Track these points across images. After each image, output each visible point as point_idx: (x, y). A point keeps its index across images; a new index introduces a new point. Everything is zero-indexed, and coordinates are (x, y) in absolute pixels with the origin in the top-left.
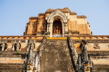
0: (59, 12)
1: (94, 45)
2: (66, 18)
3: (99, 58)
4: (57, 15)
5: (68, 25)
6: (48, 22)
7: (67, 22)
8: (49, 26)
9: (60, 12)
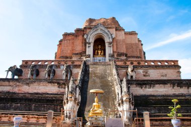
0: (101, 28)
1: (143, 72)
2: (110, 37)
3: (146, 87)
4: (99, 31)
5: (113, 45)
6: (87, 41)
7: (111, 41)
8: (89, 47)
9: (103, 29)
